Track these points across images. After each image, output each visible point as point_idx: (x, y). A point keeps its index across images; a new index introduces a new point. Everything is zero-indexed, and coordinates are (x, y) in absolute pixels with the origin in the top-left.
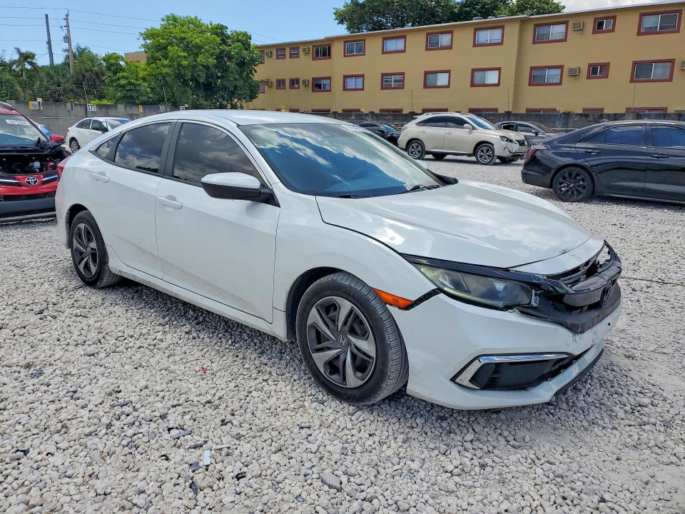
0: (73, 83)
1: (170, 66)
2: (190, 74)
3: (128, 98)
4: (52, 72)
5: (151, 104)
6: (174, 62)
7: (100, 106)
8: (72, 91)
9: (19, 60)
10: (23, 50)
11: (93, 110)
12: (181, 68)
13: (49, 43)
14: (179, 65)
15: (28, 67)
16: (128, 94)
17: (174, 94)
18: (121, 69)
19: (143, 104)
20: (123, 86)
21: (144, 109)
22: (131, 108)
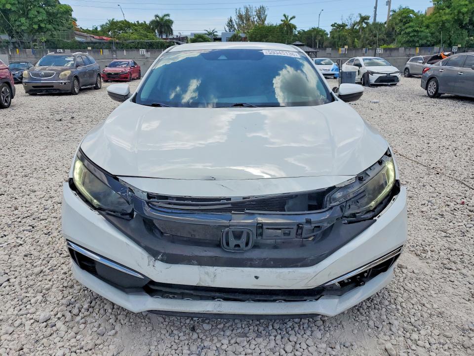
0: (385, 34)
1: (451, 14)
2: (469, 19)
3: (411, 42)
4: (373, 28)
5: (429, 46)
6: (454, 10)
7: (385, 50)
8: (383, 40)
9: (360, 21)
10: (363, 15)
11: (380, 52)
12: (461, 15)
13: (376, 8)
14: (459, 12)
15: (364, 25)
16: (411, 39)
17: (450, 36)
18: (411, 20)
19: (422, 46)
20: (409, 33)
21: (420, 50)
22: (410, 49)
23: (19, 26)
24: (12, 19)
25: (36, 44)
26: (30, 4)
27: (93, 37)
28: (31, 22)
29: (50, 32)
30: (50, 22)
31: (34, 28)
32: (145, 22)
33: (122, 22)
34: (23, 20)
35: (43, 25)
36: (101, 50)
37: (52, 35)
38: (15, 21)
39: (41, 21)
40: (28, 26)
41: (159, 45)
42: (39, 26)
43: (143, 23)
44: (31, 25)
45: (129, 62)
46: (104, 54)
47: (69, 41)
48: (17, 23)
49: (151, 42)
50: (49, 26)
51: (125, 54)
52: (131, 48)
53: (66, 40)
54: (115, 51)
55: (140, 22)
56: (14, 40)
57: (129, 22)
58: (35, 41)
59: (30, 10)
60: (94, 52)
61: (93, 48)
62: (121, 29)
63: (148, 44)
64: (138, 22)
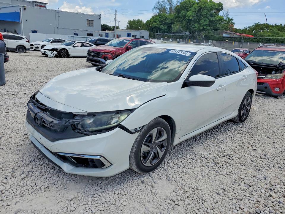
23: (193, 28)
24: (191, 24)
25: (200, 37)
26: (201, 16)
27: (236, 34)
28: (200, 26)
29: (208, 31)
30: (209, 26)
31: (201, 29)
32: (281, 24)
33: (264, 24)
34: (196, 25)
35: (205, 27)
36: (234, 42)
37: (209, 33)
38: (193, 25)
39: (205, 25)
40: (198, 28)
41: (275, 41)
42: (203, 28)
43: (280, 25)
44: (199, 27)
45: (244, 50)
46: (235, 44)
47: (217, 36)
48: (193, 26)
49: (270, 39)
50: (208, 28)
51: (248, 45)
52: (254, 42)
53: (215, 36)
54: (242, 43)
55: (277, 25)
56: (191, 35)
57: (269, 25)
58: (199, 35)
59: (201, 19)
60: (229, 43)
61: (229, 40)
62: (262, 29)
63: (267, 39)
64: (276, 24)
